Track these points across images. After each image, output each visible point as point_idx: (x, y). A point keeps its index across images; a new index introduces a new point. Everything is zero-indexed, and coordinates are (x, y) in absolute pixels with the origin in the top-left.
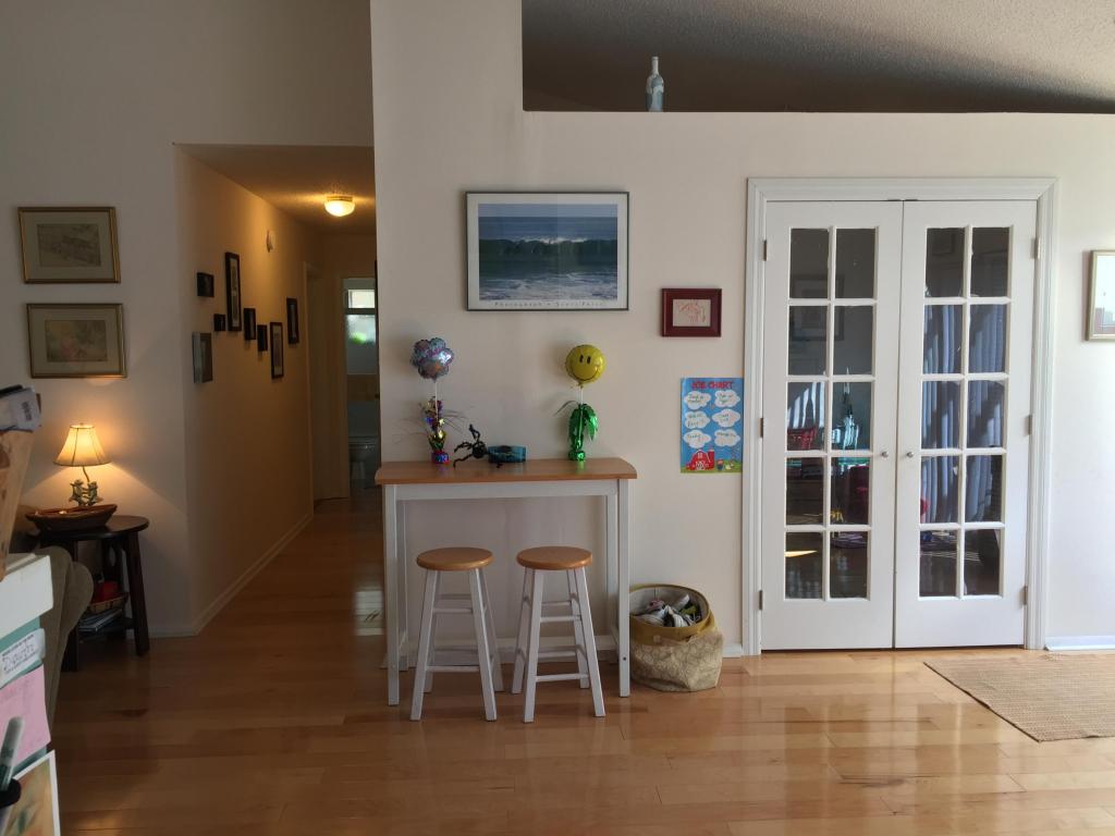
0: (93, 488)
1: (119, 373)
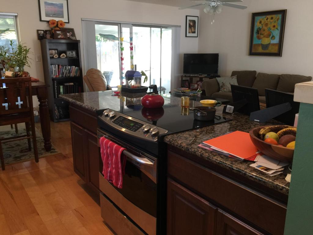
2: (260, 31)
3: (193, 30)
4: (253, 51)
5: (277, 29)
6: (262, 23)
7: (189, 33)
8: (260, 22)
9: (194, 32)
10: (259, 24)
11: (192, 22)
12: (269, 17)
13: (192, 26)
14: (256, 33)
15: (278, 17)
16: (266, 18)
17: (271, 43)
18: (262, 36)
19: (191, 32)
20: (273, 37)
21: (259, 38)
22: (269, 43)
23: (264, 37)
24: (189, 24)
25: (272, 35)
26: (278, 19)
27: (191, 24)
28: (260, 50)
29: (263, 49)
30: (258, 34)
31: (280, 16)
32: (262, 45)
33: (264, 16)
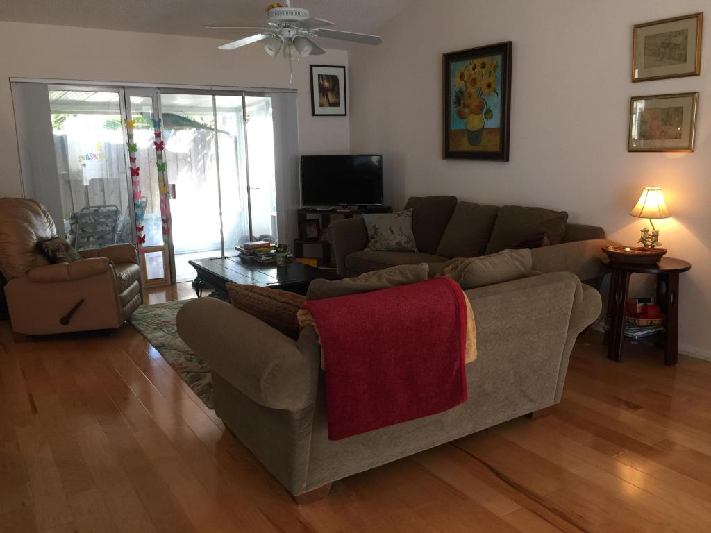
0: (656, 235)
1: (689, 148)
2: (462, 99)
3: (332, 100)
4: (452, 148)
5: (495, 91)
6: (465, 79)
7: (321, 105)
8: (462, 76)
9: (337, 104)
10: (459, 80)
11: (328, 80)
12: (478, 62)
13: (329, 89)
14: (455, 104)
15: (495, 63)
16: (473, 65)
17: (486, 127)
18: (467, 110)
19: (326, 103)
20: (489, 113)
21: (461, 116)
22: (480, 127)
23: (472, 112)
24: (321, 86)
25: (486, 107)
26: (495, 68)
27: (326, 84)
28: (465, 146)
29: (471, 143)
30: (459, 105)
31: (498, 59)
32: (468, 132)
33: (468, 62)
